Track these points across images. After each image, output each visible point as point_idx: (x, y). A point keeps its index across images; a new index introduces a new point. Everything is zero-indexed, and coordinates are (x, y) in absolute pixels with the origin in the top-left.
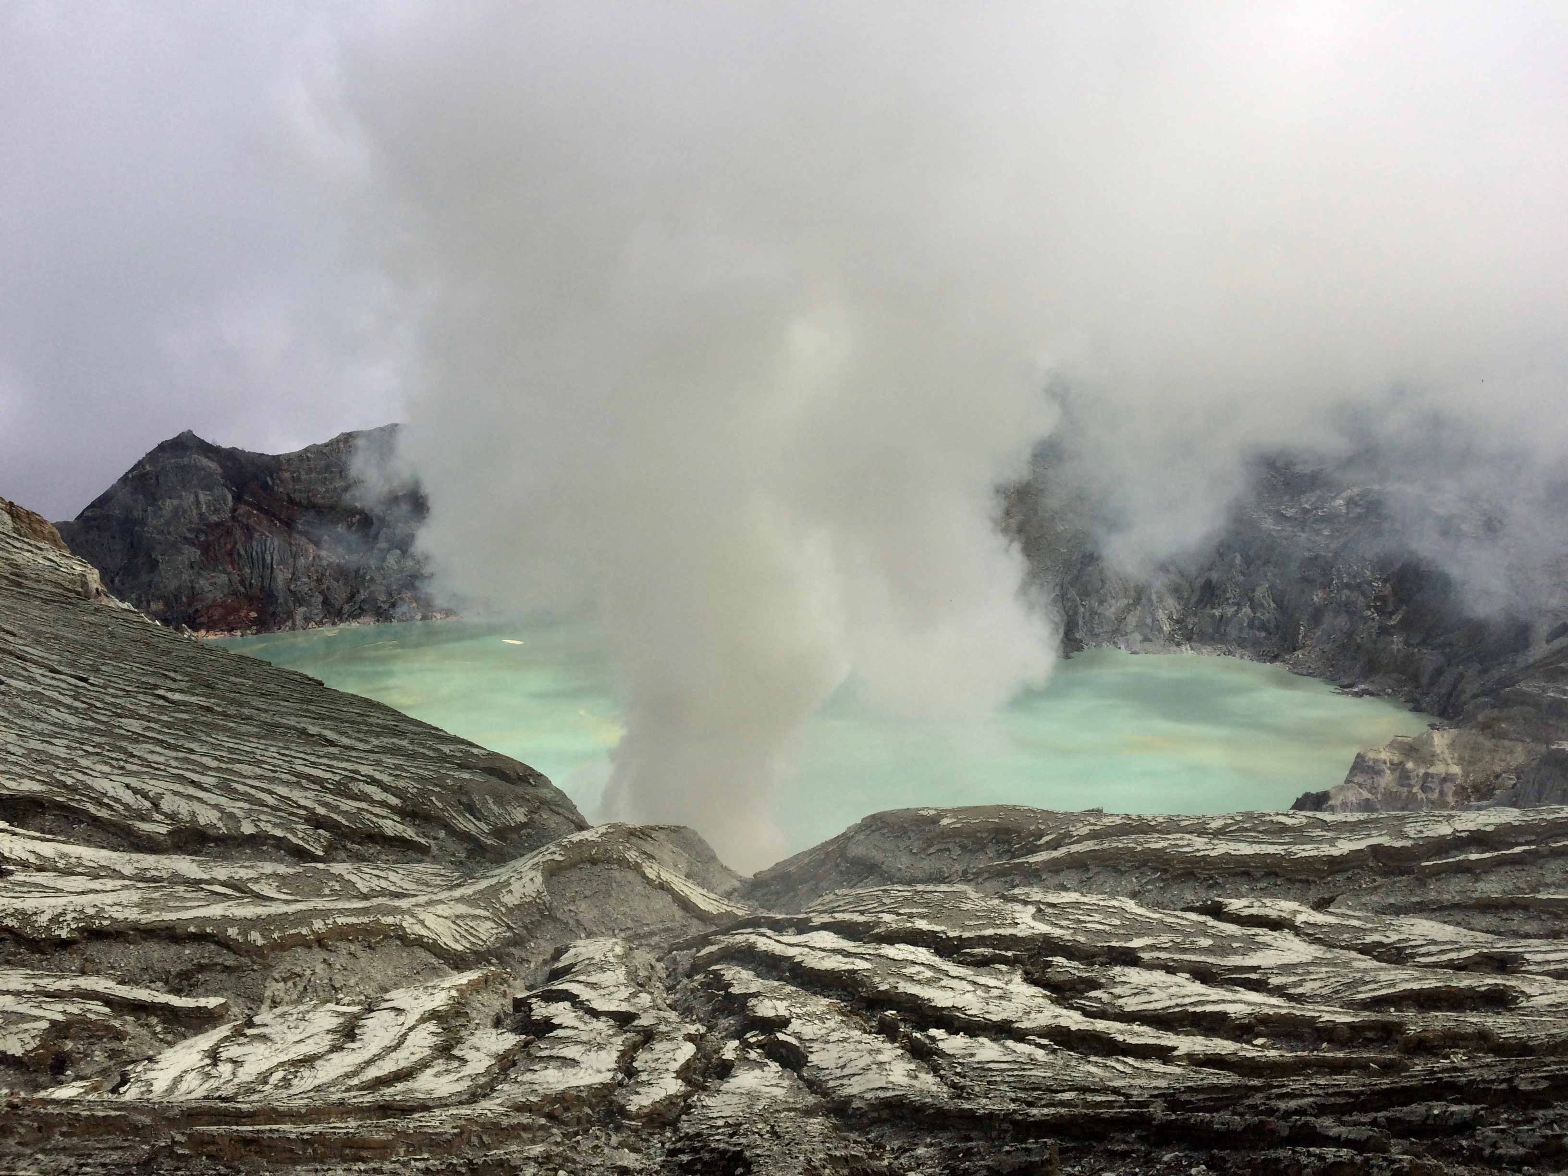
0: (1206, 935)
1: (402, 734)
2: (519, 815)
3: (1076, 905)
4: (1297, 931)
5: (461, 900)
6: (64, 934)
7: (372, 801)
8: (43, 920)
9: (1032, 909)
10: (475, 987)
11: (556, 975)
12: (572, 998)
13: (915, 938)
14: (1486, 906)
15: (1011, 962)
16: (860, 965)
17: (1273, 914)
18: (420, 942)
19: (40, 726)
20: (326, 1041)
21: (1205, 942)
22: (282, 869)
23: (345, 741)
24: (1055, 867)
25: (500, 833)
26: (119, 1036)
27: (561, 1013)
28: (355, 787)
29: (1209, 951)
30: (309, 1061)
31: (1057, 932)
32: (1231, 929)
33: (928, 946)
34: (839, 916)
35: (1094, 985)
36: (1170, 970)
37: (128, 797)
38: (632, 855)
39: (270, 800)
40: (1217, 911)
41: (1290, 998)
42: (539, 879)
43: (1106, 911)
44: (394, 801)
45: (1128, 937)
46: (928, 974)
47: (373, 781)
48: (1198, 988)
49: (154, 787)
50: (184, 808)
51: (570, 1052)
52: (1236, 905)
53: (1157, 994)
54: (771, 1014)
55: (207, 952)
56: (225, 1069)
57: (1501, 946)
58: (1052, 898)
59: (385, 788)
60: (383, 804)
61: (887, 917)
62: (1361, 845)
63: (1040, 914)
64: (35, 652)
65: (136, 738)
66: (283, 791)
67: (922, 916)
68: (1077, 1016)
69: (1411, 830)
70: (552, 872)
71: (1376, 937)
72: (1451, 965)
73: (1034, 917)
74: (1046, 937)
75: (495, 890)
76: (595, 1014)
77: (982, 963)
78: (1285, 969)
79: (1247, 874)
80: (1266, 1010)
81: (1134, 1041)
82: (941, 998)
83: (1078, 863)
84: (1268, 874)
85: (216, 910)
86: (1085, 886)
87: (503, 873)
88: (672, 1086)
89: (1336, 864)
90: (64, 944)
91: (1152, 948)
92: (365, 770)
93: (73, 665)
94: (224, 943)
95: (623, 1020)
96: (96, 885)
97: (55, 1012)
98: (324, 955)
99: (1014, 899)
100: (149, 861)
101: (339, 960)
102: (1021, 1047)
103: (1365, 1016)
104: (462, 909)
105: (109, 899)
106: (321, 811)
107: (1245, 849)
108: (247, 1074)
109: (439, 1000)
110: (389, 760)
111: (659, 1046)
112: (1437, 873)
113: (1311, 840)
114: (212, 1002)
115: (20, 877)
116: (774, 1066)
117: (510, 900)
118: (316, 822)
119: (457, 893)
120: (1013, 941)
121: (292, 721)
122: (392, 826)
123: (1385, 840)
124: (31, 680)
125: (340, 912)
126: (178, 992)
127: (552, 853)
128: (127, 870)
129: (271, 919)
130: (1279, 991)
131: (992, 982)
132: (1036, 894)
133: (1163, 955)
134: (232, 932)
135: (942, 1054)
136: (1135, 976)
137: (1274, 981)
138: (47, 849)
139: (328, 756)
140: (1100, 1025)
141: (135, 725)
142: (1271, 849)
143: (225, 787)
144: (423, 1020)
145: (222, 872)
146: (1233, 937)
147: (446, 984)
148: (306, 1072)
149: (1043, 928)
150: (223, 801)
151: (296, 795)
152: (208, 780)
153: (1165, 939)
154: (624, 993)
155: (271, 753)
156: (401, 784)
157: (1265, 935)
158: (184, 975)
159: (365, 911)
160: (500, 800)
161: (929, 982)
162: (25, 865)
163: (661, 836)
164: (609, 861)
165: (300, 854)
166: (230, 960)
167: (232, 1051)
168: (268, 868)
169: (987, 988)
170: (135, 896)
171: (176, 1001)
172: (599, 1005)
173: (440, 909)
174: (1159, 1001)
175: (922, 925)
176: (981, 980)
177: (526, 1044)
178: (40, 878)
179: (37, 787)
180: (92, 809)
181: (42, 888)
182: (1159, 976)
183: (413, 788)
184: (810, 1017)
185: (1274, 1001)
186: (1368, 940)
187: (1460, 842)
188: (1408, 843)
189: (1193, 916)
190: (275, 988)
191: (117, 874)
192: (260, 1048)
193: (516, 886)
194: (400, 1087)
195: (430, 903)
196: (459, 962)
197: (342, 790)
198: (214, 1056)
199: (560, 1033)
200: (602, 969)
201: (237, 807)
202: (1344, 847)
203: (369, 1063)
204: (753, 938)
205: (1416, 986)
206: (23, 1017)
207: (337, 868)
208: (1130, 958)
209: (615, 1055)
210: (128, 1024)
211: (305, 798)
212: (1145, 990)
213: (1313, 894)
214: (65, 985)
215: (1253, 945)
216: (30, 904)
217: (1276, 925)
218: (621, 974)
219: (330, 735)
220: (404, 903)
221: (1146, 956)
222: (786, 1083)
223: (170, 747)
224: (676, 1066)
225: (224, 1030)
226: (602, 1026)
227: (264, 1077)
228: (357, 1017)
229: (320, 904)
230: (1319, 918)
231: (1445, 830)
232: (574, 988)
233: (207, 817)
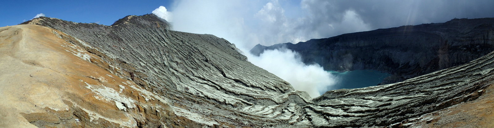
0: (362, 101)
1: (275, 78)
2: (287, 88)
3: (348, 100)
4: (371, 99)
5: (279, 97)
6: (239, 94)
7: (271, 85)
8: (237, 92)
9: (343, 101)
10: (278, 107)
11: (287, 107)
12: (288, 109)
13: (329, 106)
14: (391, 94)
15: (340, 108)
16: (322, 110)
17: (369, 98)
18: (273, 101)
19: (240, 73)
20: (261, 109)
21: (362, 102)
22: (260, 91)
23: (269, 78)
24: (347, 96)
25: (285, 90)
26: (242, 105)
27: (286, 111)
28: (269, 83)
29: (362, 103)
30: (258, 111)
31: (346, 103)
32: (365, 100)
33: (331, 107)
34: (321, 104)
35: (349, 109)
36: (358, 106)
37: (247, 81)
38: (299, 94)
39: (260, 83)
40: (364, 99)
41: (370, 107)
42: (288, 96)
43: (351, 100)
44: (273, 85)
45: (354, 103)
46: (330, 110)
47: (271, 83)
48: (360, 108)
49: (249, 80)
50: (252, 83)
51: (285, 115)
52: (366, 98)
53: (356, 109)
54: (309, 114)
55: (252, 98)
56: (250, 110)
57: (392, 98)
58: (346, 99)
59: (272, 84)
60: (272, 85)
61: (327, 104)
62: (379, 89)
63: (344, 102)
64: (240, 65)
65: (248, 75)
66: (262, 82)
67: (331, 103)
68: (346, 113)
69: (384, 87)
70: (289, 95)
71: (380, 99)
72: (387, 101)
73: (343, 102)
74: (344, 104)
75: (282, 96)
76: (290, 112)
77: (337, 108)
78: (370, 104)
79: (368, 94)
80: (367, 109)
81: (351, 115)
82: (331, 113)
83: (349, 95)
84: (370, 94)
85: (253, 94)
86: (350, 97)
87: (284, 95)
88: (295, 121)
89: (377, 92)
90: (238, 95)
91: (356, 104)
92: (271, 81)
93: (243, 67)
94: (253, 98)
95: (292, 113)
96: (242, 89)
97: (237, 101)
98: (263, 101)
99: (342, 100)
100: (248, 88)
101: (265, 101)
102: (339, 118)
103: (377, 108)
104: (279, 98)
105: (243, 91)
106: (265, 85)
107: (368, 91)
108: (252, 111)
109: (273, 107)
110: (273, 80)
111: (295, 116)
112: (387, 91)
113: (375, 89)
114: (251, 103)
115: (236, 87)
116: (308, 120)
117: (284, 98)
118: (265, 86)
119: (278, 96)
120: (341, 105)
121: (264, 75)
122: (273, 88)
123: (382, 88)
124: (239, 68)
125: (265, 96)
126: (248, 102)
127: (289, 93)
128: (245, 88)
129: (258, 96)
130: (369, 107)
131: (337, 110)
132: (344, 99)
133: (357, 104)
134: (254, 96)
135: (330, 120)
136: (354, 107)
137: (368, 106)
138: (238, 85)
139: (267, 79)
140: (348, 114)
141: (248, 74)
142: (370, 91)
143: (256, 82)
144: (271, 109)
145: (254, 90)
146: (365, 101)
147: (275, 106)
148: (257, 112)
149: (344, 103)
150: (256, 83)
151: (263, 83)
152: (254, 80)
153: (357, 103)
154: (294, 110)
155: (261, 78)
156: (274, 83)
157: (368, 101)
158: (249, 100)
159: (268, 97)
160: (285, 86)
161: (330, 111)
162: (236, 86)
163: (303, 92)
164: (296, 95)
165: (263, 90)
166: (254, 99)
167: (251, 109)
168: (259, 90)
169: (337, 111)
170: (246, 91)
171: (248, 103)
172: (290, 111)
173: (276, 98)
174: (356, 110)
175: (331, 104)
176: (336, 110)
177: (281, 114)
178: (238, 88)
179: (239, 79)
180: (243, 82)
181: (237, 89)
182: (357, 107)
183: (275, 84)
184: (314, 115)
185: (368, 108)
186: (379, 99)
187: (389, 88)
188: (384, 88)
189: (361, 100)
190: (258, 103)
191: (244, 89)
192: (254, 109)
193: (285, 96)
194: (266, 116)
195: (275, 97)
196: (277, 104)
197: (268, 83)
198: (250, 109)
199: (285, 113)
200: (292, 107)
201: (257, 84)
202: (378, 89)
203: (264, 113)
204: (310, 105)
205: (382, 104)
206: (234, 101)
207: (266, 92)
208: (353, 105)
209: (290, 116)
210: (243, 104)
211: (264, 84)
212: (354, 109)
213: (375, 95)
214: (238, 99)
215: (367, 102)
216: (236, 90)
217: (369, 99)
218: (294, 108)
219: (268, 77)
220: (272, 96)
221: (355, 105)
222: (308, 122)
223: (251, 76)
224: (297, 119)
225: (251, 106)
226: (290, 113)
227: (253, 112)
228: (265, 108)
229: (263, 95)
230: (374, 98)
231: (388, 86)
232: (288, 108)
233: (254, 84)
